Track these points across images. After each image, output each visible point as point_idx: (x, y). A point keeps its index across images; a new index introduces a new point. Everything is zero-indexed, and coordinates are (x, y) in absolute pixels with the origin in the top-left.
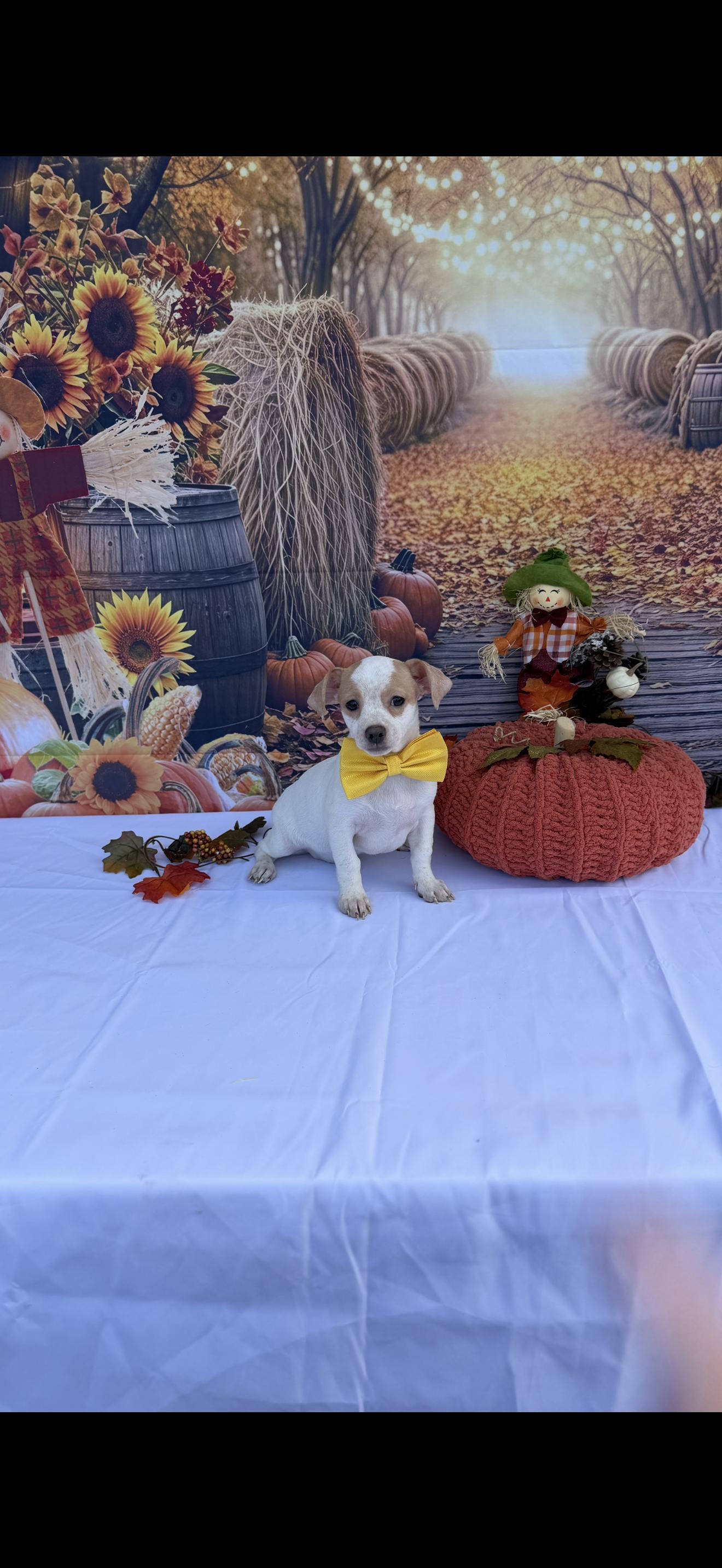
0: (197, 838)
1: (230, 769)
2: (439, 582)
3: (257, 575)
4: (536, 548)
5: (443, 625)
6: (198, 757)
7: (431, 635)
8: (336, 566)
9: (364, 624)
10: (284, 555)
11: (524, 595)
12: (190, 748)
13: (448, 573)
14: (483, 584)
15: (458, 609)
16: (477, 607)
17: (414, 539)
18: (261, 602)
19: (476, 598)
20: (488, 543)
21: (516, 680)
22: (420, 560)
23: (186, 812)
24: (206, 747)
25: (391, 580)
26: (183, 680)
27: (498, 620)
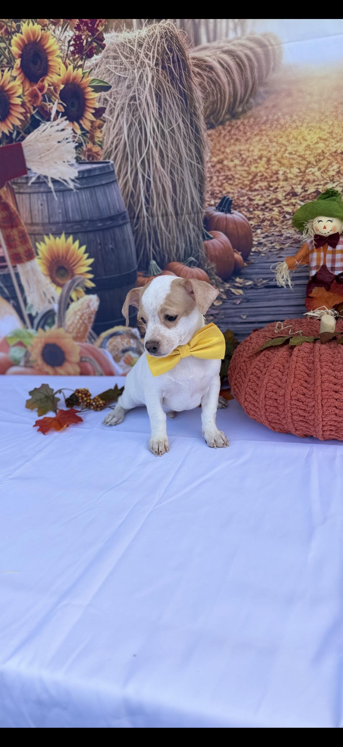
0: (81, 393)
1: (118, 349)
2: (250, 219)
3: (129, 220)
4: (320, 190)
5: (253, 250)
6: (99, 341)
7: (245, 257)
8: (179, 211)
9: (198, 251)
10: (145, 205)
11: (308, 226)
12: (94, 335)
13: (257, 212)
14: (282, 219)
15: (264, 238)
16: (278, 236)
17: (231, 189)
18: (132, 239)
19: (277, 229)
20: (285, 189)
21: (305, 289)
22: (236, 204)
23: (94, 375)
24: (104, 335)
25: (216, 219)
26: (88, 291)
27: (293, 245)
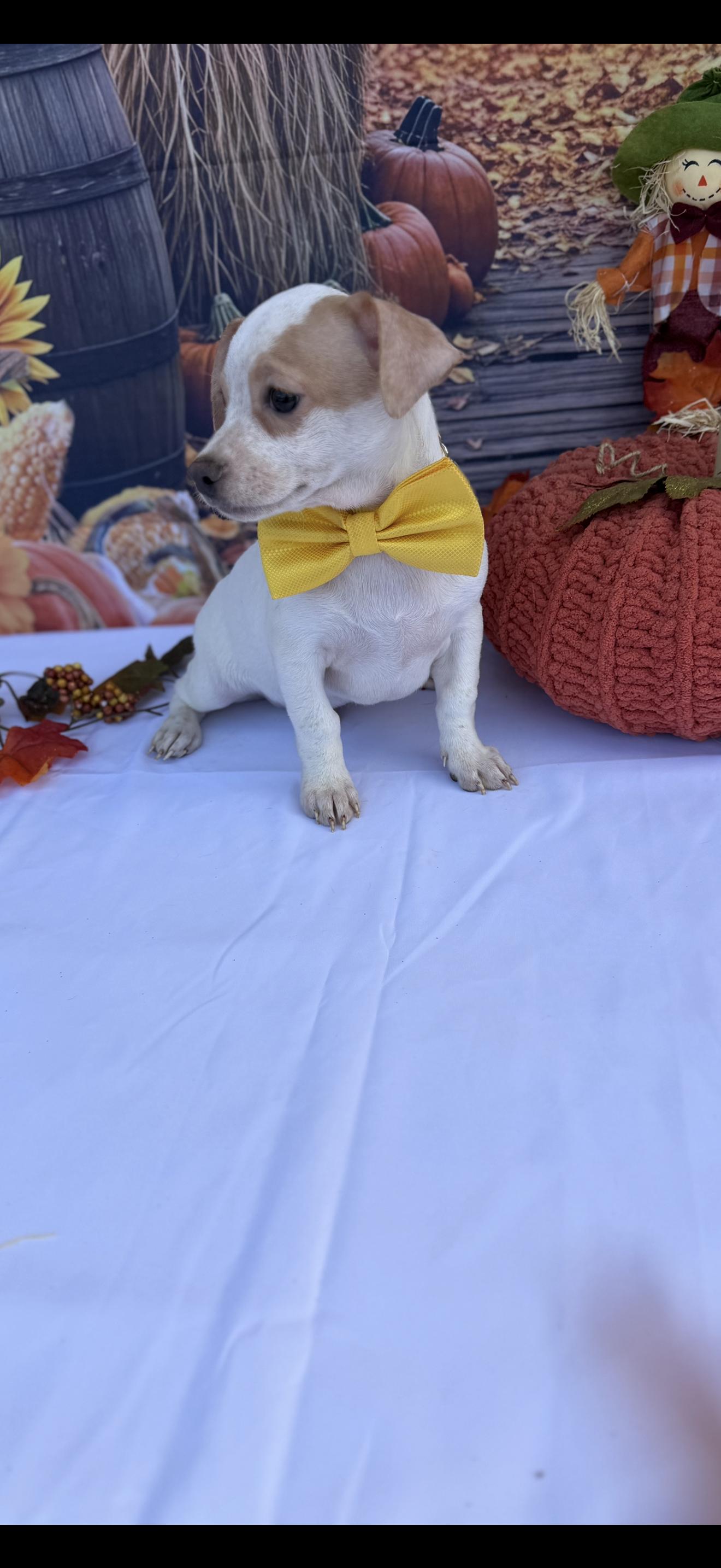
0: (64, 677)
1: (138, 553)
2: (489, 166)
3: (145, 175)
4: (679, 79)
5: (499, 254)
6: (82, 534)
7: (478, 275)
8: (291, 144)
9: (350, 263)
10: (192, 128)
11: (655, 179)
12: (67, 517)
13: (507, 146)
14: (575, 165)
15: (527, 220)
16: (564, 214)
17: (438, 75)
18: (158, 230)
19: (562, 196)
20: (584, 75)
21: (639, 359)
22: (450, 121)
23: (77, 628)
24: (94, 514)
25: (397, 166)
26: (39, 392)
27: (604, 240)
